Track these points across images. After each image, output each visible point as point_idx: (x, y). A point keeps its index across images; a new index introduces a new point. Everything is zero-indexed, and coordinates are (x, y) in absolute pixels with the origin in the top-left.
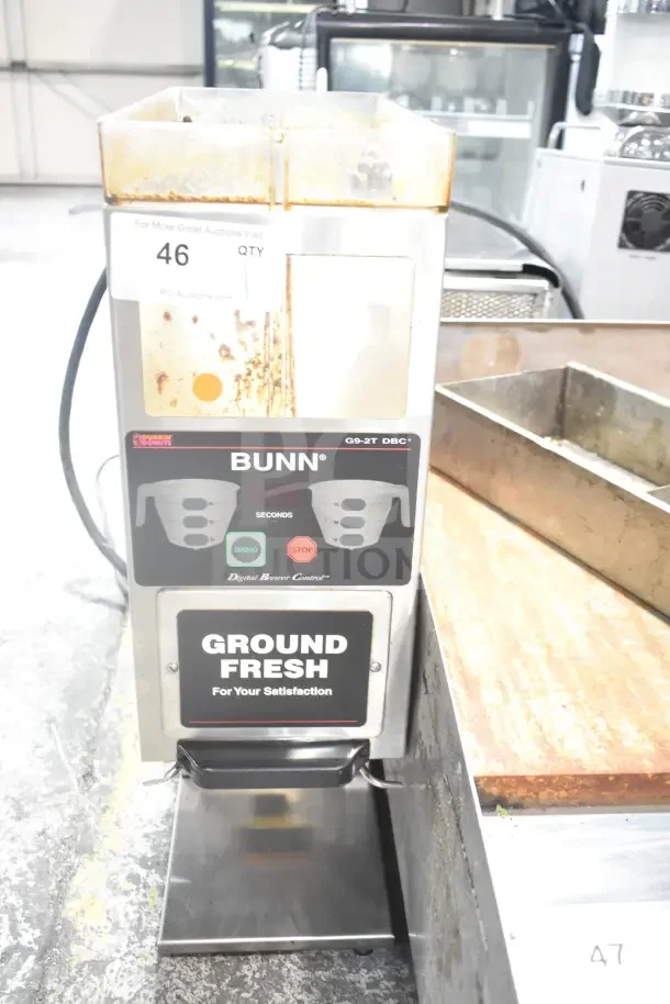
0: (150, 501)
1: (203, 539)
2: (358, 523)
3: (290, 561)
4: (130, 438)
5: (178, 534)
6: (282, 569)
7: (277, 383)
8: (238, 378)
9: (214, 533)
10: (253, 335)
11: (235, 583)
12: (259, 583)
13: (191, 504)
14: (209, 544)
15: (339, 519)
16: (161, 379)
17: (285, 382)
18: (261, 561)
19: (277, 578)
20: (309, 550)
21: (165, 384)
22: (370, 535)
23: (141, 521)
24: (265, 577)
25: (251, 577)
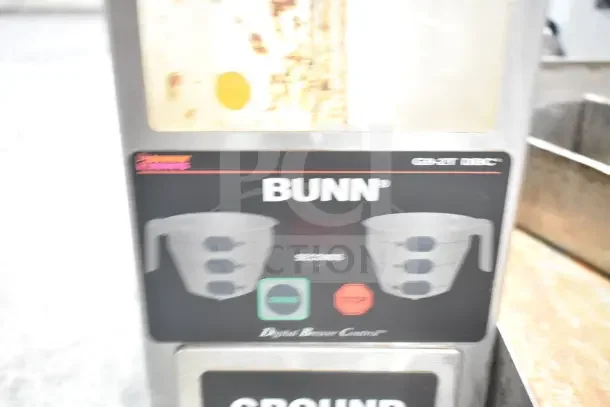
0: (163, 240)
1: (228, 287)
2: (425, 267)
3: (338, 314)
4: (133, 160)
5: (198, 282)
6: (327, 322)
7: (325, 87)
8: (274, 79)
9: (243, 280)
10: (295, 19)
11: (268, 339)
12: (297, 339)
13: (215, 244)
14: (238, 293)
15: (401, 261)
16: (174, 80)
17: (334, 84)
18: (301, 314)
19: (321, 334)
20: (363, 299)
21: (179, 88)
22: (440, 281)
23: (153, 265)
24: (307, 332)
25: (289, 332)
